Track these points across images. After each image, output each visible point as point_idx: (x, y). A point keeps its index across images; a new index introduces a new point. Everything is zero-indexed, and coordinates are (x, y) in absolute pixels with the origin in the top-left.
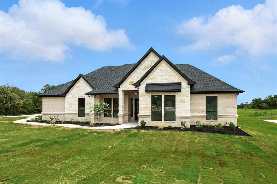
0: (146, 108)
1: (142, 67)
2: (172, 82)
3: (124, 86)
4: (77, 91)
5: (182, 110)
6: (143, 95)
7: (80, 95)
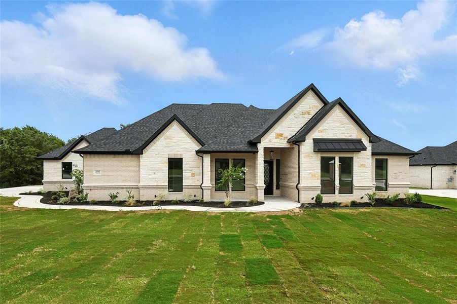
0: (313, 176)
1: (295, 112)
2: (350, 138)
3: (267, 140)
4: (167, 145)
5: (362, 178)
6: (308, 156)
7: (173, 152)
